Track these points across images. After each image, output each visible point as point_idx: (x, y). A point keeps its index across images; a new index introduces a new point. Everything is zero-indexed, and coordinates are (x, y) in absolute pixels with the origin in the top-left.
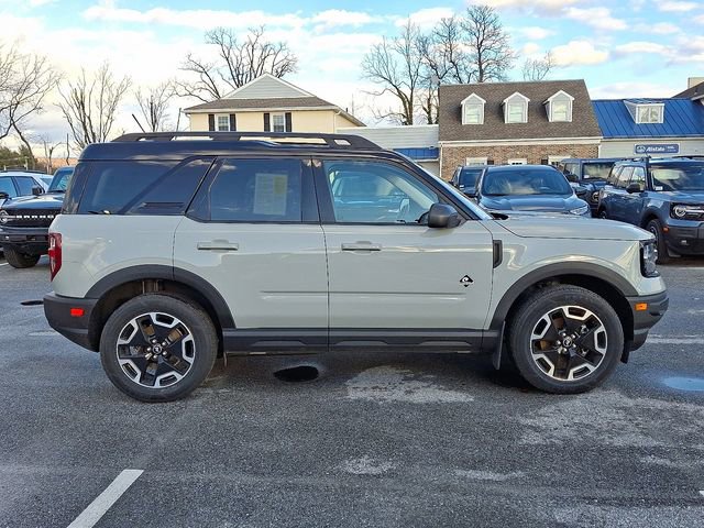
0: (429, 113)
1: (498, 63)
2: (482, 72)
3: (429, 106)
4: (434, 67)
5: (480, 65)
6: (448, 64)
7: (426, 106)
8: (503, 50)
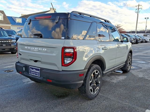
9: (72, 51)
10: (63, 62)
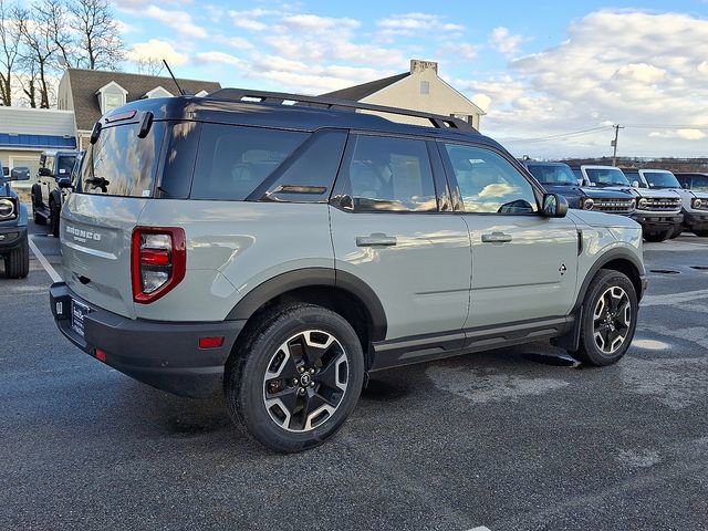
0: (32, 97)
1: (111, 54)
2: (92, 60)
3: (32, 89)
4: (35, 46)
5: (91, 52)
6: (52, 45)
7: (28, 90)
8: (115, 39)
9: (168, 245)
10: (138, 285)
